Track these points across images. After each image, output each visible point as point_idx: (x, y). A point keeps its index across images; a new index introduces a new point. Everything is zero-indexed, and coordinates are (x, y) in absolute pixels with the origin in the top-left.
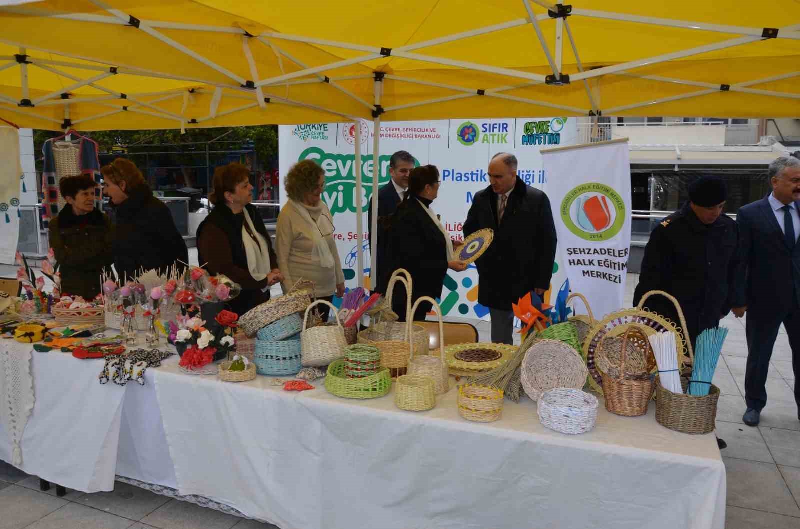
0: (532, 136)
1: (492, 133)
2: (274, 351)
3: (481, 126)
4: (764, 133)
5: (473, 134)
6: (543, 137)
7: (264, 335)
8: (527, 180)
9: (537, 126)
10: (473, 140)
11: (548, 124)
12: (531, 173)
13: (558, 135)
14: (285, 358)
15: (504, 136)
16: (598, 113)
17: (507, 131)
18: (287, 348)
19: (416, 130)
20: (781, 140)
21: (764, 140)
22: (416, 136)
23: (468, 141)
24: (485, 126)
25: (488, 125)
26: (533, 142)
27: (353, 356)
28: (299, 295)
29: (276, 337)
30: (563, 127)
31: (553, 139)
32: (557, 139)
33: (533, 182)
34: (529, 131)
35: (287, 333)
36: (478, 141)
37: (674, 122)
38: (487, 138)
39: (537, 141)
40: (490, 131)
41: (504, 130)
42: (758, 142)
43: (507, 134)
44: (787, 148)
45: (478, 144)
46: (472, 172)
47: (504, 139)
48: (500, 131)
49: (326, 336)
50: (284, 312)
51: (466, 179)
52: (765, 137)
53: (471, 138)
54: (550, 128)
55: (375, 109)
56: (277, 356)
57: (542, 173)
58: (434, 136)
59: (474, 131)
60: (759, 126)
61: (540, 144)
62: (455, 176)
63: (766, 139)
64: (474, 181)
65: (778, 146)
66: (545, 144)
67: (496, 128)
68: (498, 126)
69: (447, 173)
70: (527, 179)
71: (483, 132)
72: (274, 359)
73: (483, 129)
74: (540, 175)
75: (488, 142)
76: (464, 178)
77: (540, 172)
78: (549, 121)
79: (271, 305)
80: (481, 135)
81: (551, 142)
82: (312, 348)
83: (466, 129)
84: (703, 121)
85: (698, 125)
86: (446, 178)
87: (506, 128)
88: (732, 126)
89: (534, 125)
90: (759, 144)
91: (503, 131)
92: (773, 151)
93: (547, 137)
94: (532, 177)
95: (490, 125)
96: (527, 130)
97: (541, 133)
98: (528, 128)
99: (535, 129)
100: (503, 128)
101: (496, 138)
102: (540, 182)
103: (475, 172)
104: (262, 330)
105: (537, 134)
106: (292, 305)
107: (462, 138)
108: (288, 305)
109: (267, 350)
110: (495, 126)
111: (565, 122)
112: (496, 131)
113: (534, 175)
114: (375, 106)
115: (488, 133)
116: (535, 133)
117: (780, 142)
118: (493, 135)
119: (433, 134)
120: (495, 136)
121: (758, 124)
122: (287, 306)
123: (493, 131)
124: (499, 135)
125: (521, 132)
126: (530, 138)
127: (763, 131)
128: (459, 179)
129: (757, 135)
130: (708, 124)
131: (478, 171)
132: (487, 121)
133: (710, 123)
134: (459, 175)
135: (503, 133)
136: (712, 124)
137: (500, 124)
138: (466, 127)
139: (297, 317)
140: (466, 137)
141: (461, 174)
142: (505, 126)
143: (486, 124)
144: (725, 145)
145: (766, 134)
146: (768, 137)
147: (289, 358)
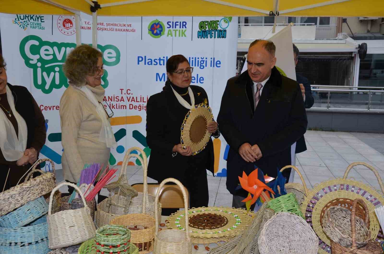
0: (205, 31)
1: (174, 29)
2: (19, 238)
3: (166, 23)
4: (340, 31)
5: (160, 29)
6: (213, 32)
7: (7, 222)
8: (202, 65)
9: (209, 24)
10: (160, 34)
11: (218, 23)
12: (205, 59)
13: (225, 31)
14: (30, 244)
15: (184, 31)
16: (277, 14)
17: (186, 28)
18: (32, 233)
19: (116, 25)
20: (352, 36)
21: (340, 36)
22: (116, 30)
23: (157, 34)
24: (169, 23)
25: (172, 23)
26: (206, 35)
27: (104, 241)
28: (43, 179)
29: (21, 224)
30: (228, 25)
31: (221, 34)
32: (224, 34)
33: (206, 66)
34: (203, 28)
35: (32, 218)
36: (164, 35)
37: (283, 23)
38: (171, 32)
39: (209, 35)
40: (173, 27)
41: (184, 26)
42: (336, 37)
43: (185, 30)
44: (356, 41)
45: (164, 37)
46: (160, 58)
47: (183, 34)
48: (180, 28)
49: (74, 220)
50: (29, 197)
51: (155, 63)
52: (340, 34)
53: (158, 32)
54: (218, 26)
55: (93, 5)
56: (22, 243)
57: (212, 60)
58: (130, 30)
59: (161, 27)
60: (337, 26)
61: (211, 38)
62: (147, 61)
63: (341, 35)
64: (161, 65)
65: (350, 39)
66: (215, 38)
67: (178, 25)
68: (179, 24)
69: (140, 59)
70: (201, 63)
71: (168, 28)
72: (18, 246)
73: (168, 25)
74: (211, 61)
75: (172, 36)
76: (153, 63)
77: (211, 58)
78: (219, 21)
79: (15, 192)
80: (166, 30)
81: (219, 36)
82: (60, 233)
83: (155, 25)
84: (301, 23)
85: (297, 25)
86: (140, 62)
87: (185, 25)
88: (319, 26)
89: (206, 23)
90: (336, 38)
91: (183, 28)
92: (346, 43)
93: (217, 32)
94: (205, 62)
95: (173, 22)
96: (201, 27)
97: (212, 30)
98: (202, 25)
99: (207, 26)
100: (183, 25)
101: (177, 33)
102: (211, 66)
103: (162, 58)
104: (4, 217)
105: (209, 31)
106: (37, 190)
107: (151, 32)
108: (32, 190)
109: (11, 238)
110: (177, 24)
111: (230, 21)
112: (178, 27)
113: (206, 61)
114: (93, 2)
115: (171, 28)
116: (207, 29)
117: (351, 37)
118: (176, 31)
119: (129, 28)
120: (177, 31)
121: (336, 25)
122: (32, 192)
123: (175, 28)
124: (180, 30)
125: (197, 29)
126: (203, 33)
127: (339, 30)
128: (150, 63)
129: (336, 32)
130: (305, 25)
131: (164, 57)
132: (170, 19)
133: (306, 24)
134: (150, 61)
135: (182, 29)
136: (307, 25)
137: (180, 22)
138: (155, 24)
139: (42, 200)
140: (155, 32)
141: (151, 60)
142: (184, 24)
143: (170, 22)
144: (315, 39)
145: (341, 32)
146: (343, 33)
147: (35, 243)
